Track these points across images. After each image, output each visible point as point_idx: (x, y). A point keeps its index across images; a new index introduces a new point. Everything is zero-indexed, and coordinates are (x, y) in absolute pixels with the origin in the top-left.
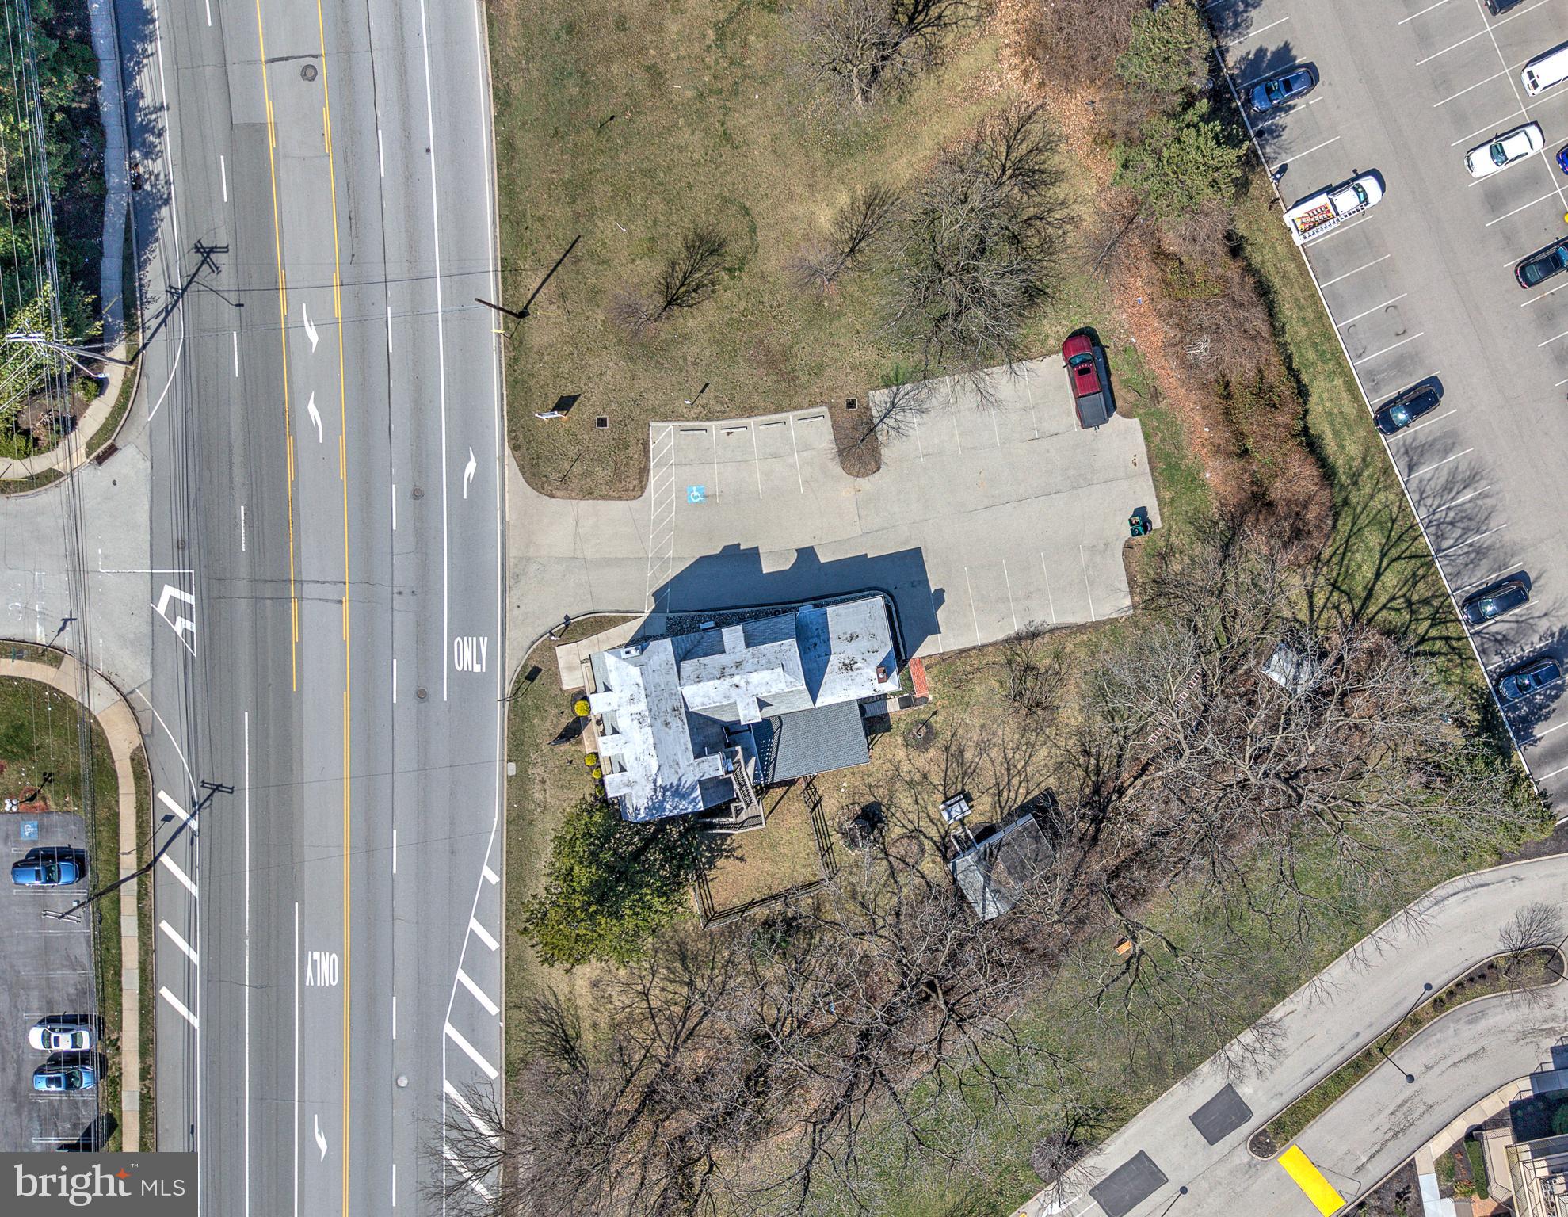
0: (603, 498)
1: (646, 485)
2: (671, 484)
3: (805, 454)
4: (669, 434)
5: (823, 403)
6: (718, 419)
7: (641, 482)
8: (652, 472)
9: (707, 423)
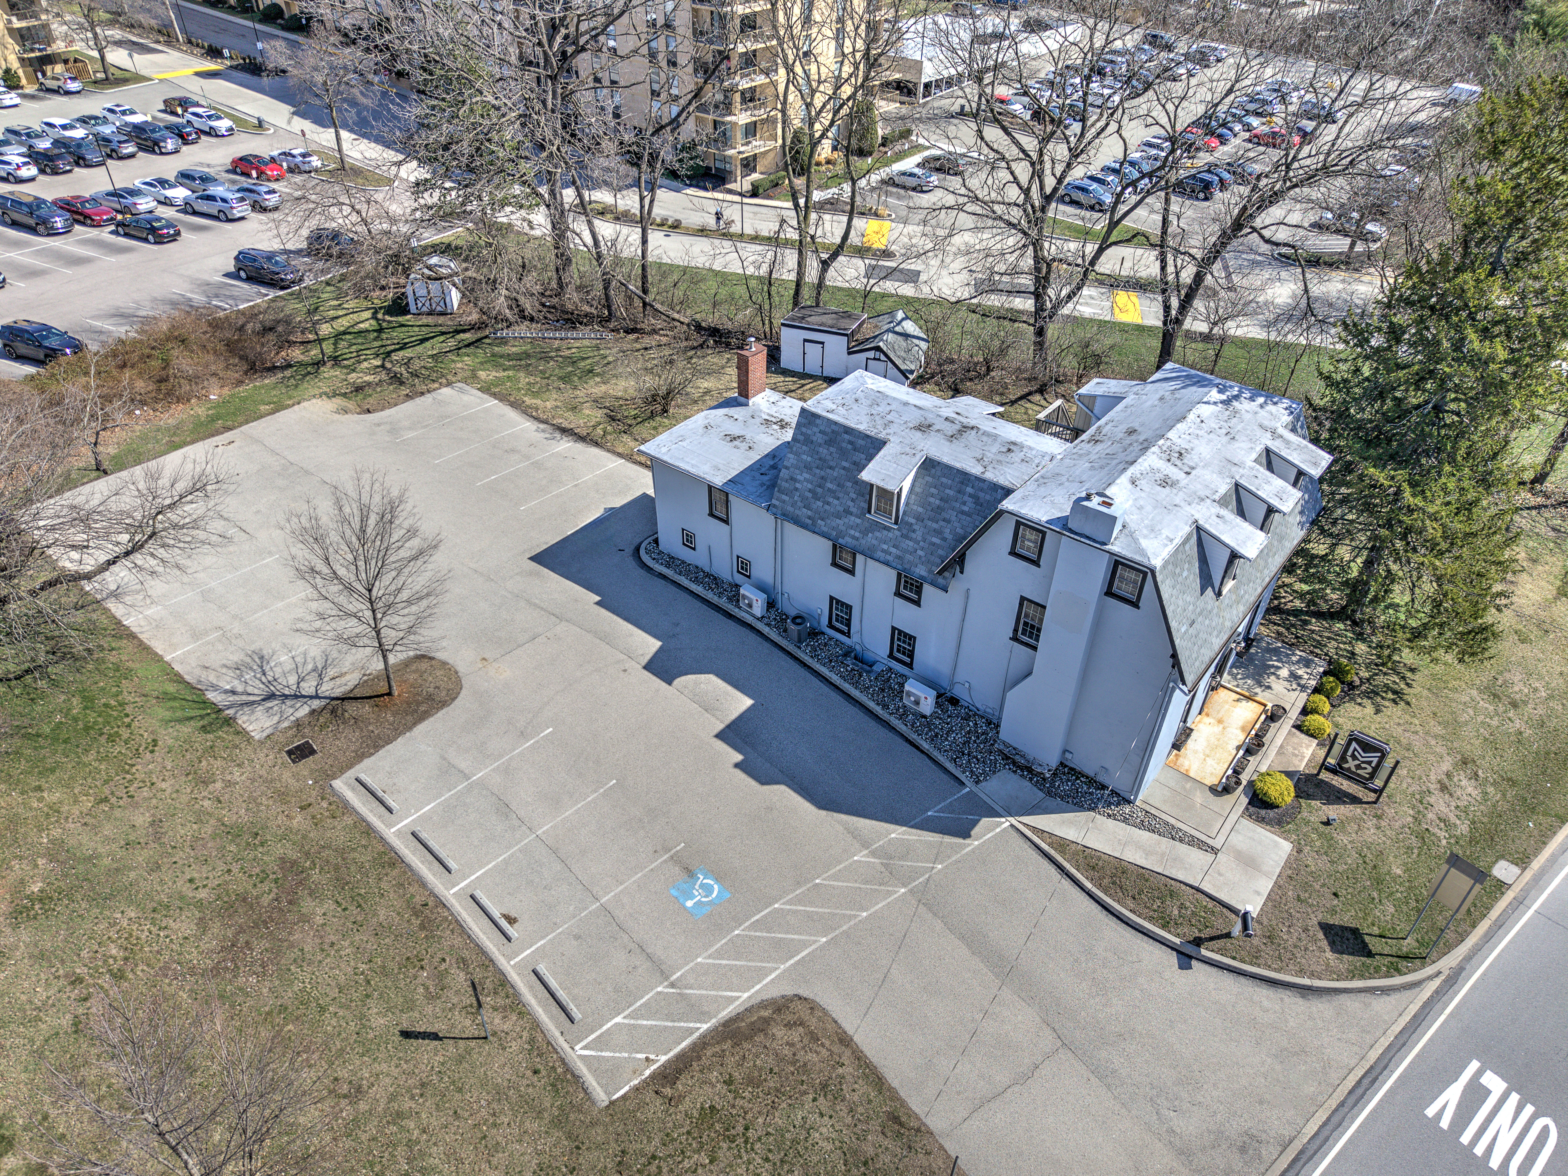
0: (878, 1081)
1: (763, 1005)
2: (719, 954)
3: (463, 765)
4: (600, 1043)
5: (327, 793)
6: (488, 962)
7: (766, 1021)
8: (726, 1013)
9: (514, 976)
